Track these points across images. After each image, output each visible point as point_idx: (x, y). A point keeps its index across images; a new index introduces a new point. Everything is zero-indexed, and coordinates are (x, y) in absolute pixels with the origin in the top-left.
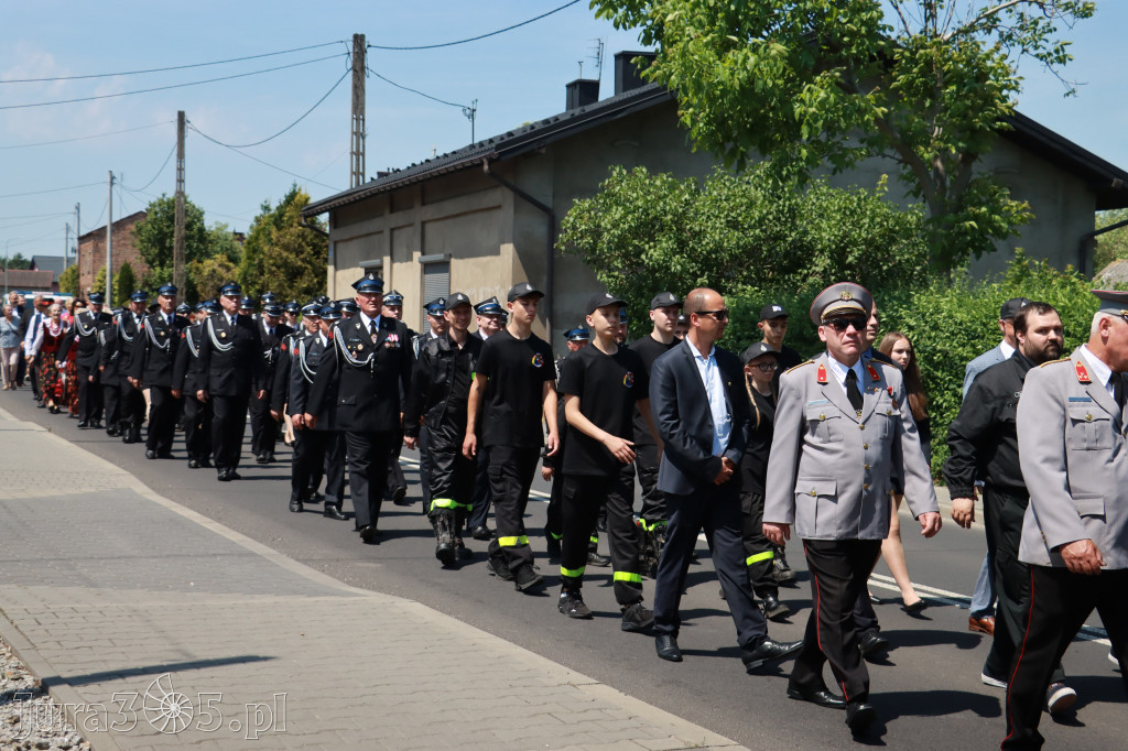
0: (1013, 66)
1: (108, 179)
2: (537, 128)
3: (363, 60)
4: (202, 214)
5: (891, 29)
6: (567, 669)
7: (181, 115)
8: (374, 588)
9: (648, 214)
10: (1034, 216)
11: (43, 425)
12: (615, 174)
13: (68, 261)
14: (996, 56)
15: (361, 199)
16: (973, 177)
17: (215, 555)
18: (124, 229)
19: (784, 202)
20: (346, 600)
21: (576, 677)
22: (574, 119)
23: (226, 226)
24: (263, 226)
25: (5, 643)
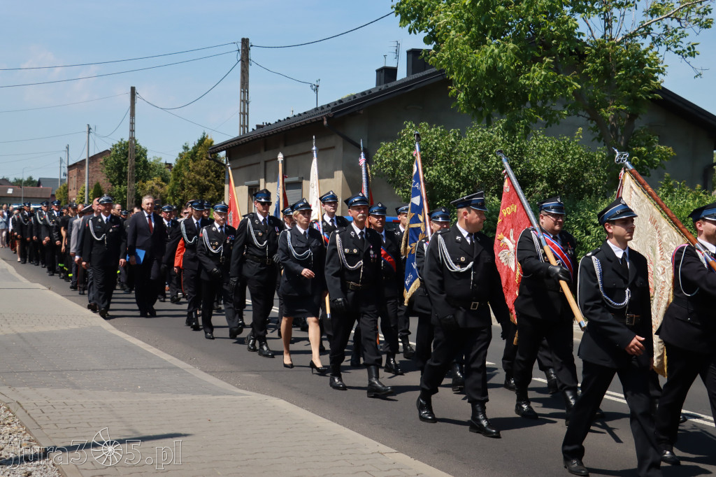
0: (661, 59)
1: (87, 130)
2: (358, 97)
3: (248, 55)
4: (146, 151)
5: (583, 34)
6: (377, 443)
7: (133, 89)
8: (254, 390)
10: (676, 155)
11: (45, 286)
12: (407, 126)
13: (61, 181)
15: (246, 142)
16: (635, 129)
17: (153, 369)
18: (97, 161)
19: (516, 145)
20: (237, 398)
21: (383, 448)
22: (381, 92)
23: (160, 159)
24: (184, 159)
25: (22, 425)
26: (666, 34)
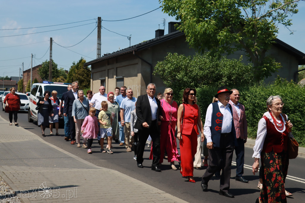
0: (276, 26)
1: (31, 56)
2: (148, 42)
3: (100, 24)
4: (57, 65)
5: (244, 16)
6: (157, 189)
7: (51, 39)
8: (104, 167)
9: (177, 66)
10: (282, 67)
12: (169, 55)
13: (20, 78)
14: (272, 24)
15: (100, 61)
16: (266, 56)
17: (61, 158)
18: (36, 69)
19: (214, 63)
20: (97, 170)
21: (160, 191)
22: (157, 40)
23: (63, 69)
24: (73, 68)
25: (5, 182)
26: (278, 16)
